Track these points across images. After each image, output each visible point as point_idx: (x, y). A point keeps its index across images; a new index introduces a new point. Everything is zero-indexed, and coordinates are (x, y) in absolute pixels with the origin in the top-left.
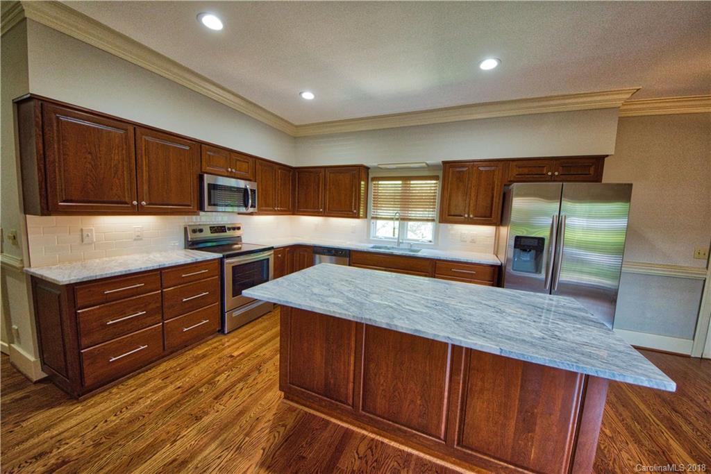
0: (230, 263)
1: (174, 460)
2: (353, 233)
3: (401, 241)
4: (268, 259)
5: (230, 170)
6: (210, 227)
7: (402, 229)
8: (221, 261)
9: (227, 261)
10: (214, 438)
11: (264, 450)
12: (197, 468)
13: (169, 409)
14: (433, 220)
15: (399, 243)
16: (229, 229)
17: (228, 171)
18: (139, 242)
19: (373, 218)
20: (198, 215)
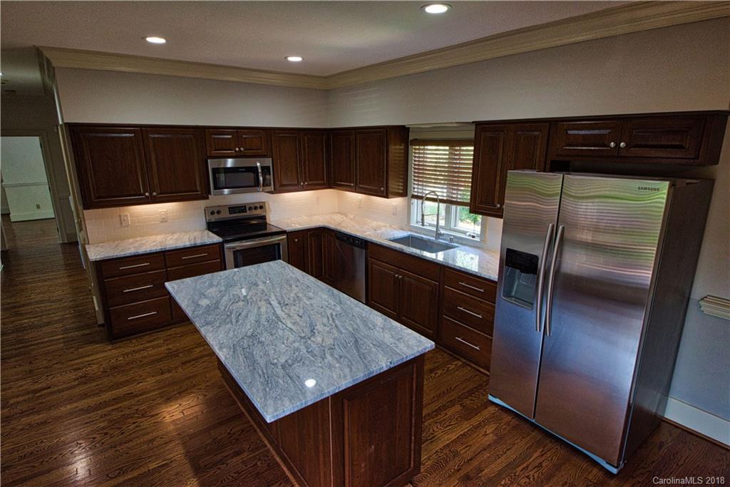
0: (230, 248)
2: (394, 214)
4: (279, 245)
5: (237, 149)
6: (229, 208)
7: (449, 215)
8: (221, 245)
9: (227, 246)
13: (152, 362)
16: (250, 209)
17: (236, 151)
18: (164, 224)
19: (414, 197)
20: (208, 198)
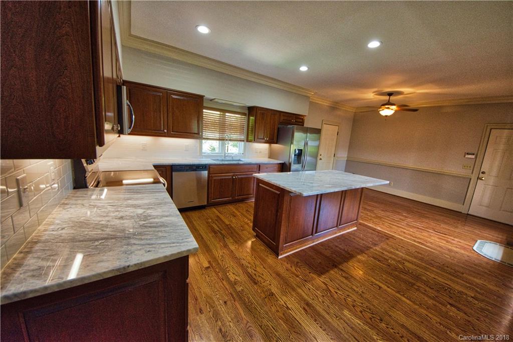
1: (304, 309)
3: (226, 155)
7: (223, 146)
10: (293, 289)
11: (310, 273)
12: (313, 299)
14: (243, 141)
15: (225, 156)
19: (204, 139)
